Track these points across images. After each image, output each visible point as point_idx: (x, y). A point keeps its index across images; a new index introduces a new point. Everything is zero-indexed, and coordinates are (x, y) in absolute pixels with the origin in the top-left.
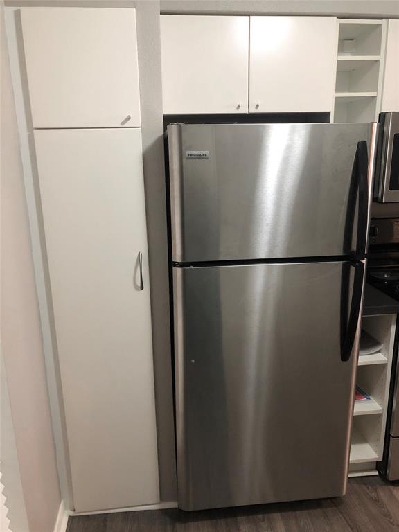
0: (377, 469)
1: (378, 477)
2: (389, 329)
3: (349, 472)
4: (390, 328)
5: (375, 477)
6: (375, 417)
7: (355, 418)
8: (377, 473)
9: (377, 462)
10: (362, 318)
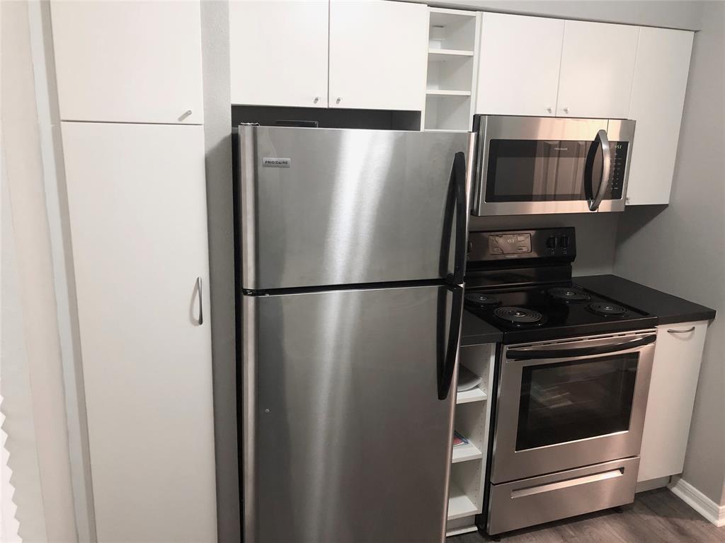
0: (476, 524)
1: (478, 533)
2: (488, 360)
3: (447, 531)
4: (490, 360)
5: (474, 534)
6: (474, 463)
7: (453, 465)
8: (475, 529)
9: (476, 515)
10: (461, 349)
